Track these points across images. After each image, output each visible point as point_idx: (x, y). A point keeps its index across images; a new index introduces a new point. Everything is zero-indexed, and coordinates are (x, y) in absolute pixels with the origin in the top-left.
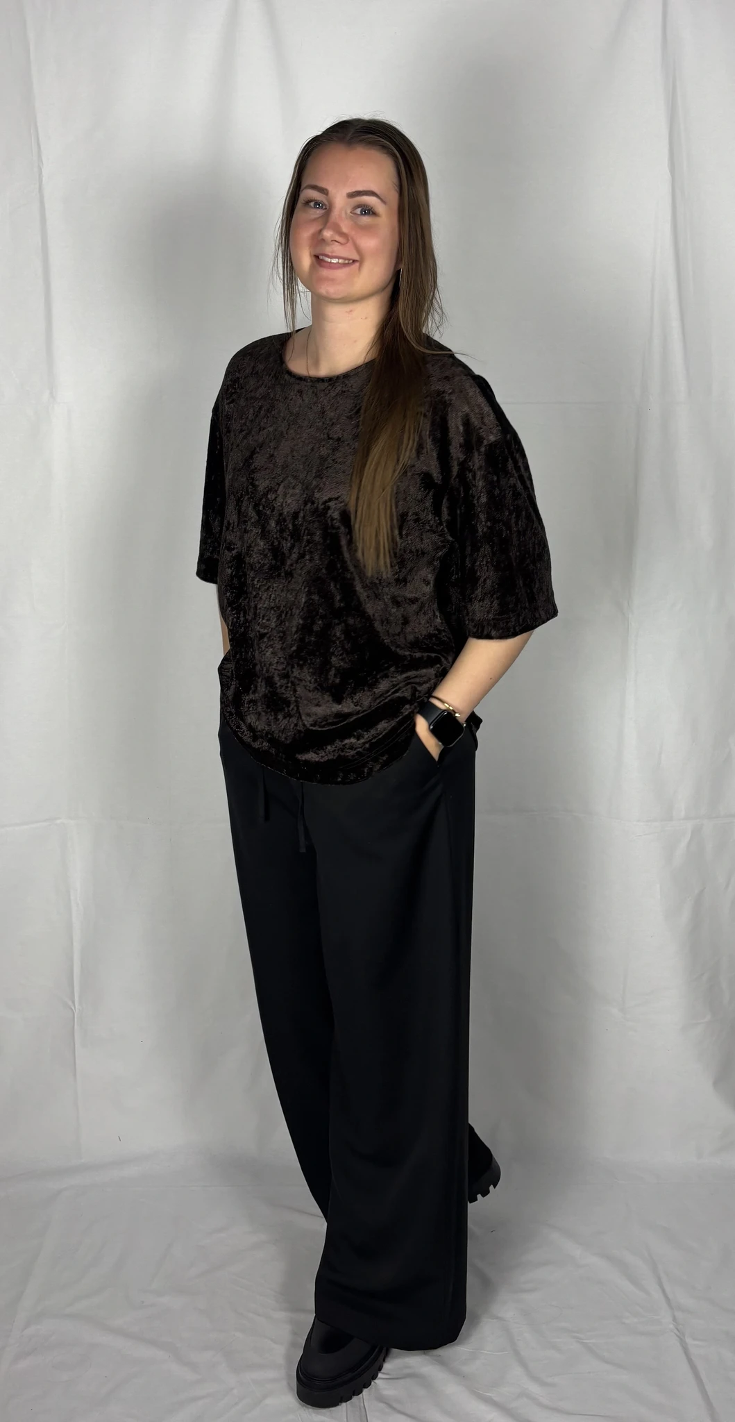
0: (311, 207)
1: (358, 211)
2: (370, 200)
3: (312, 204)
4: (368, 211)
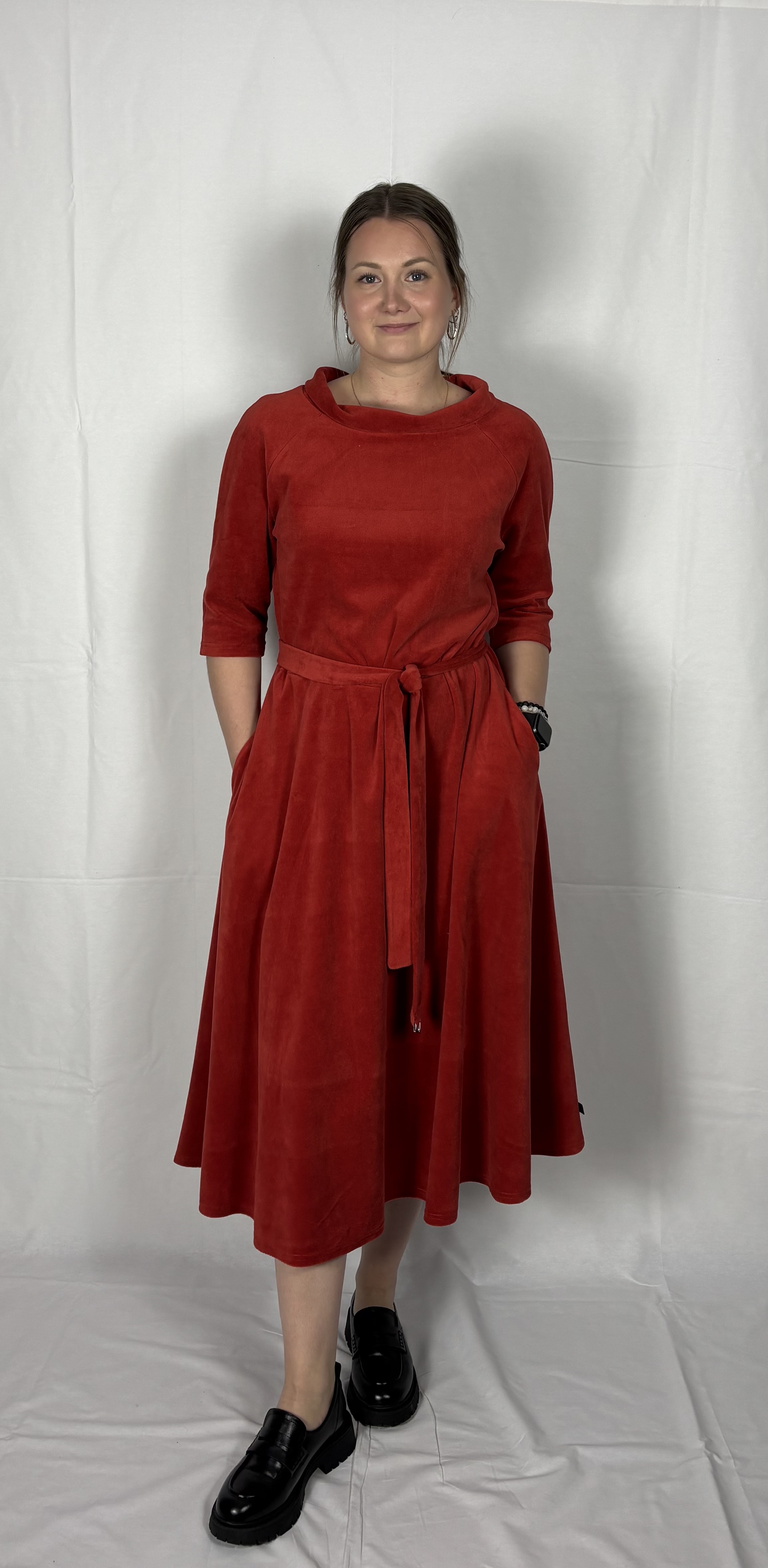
0: (366, 283)
1: (411, 279)
2: (421, 266)
3: (365, 280)
4: (418, 275)
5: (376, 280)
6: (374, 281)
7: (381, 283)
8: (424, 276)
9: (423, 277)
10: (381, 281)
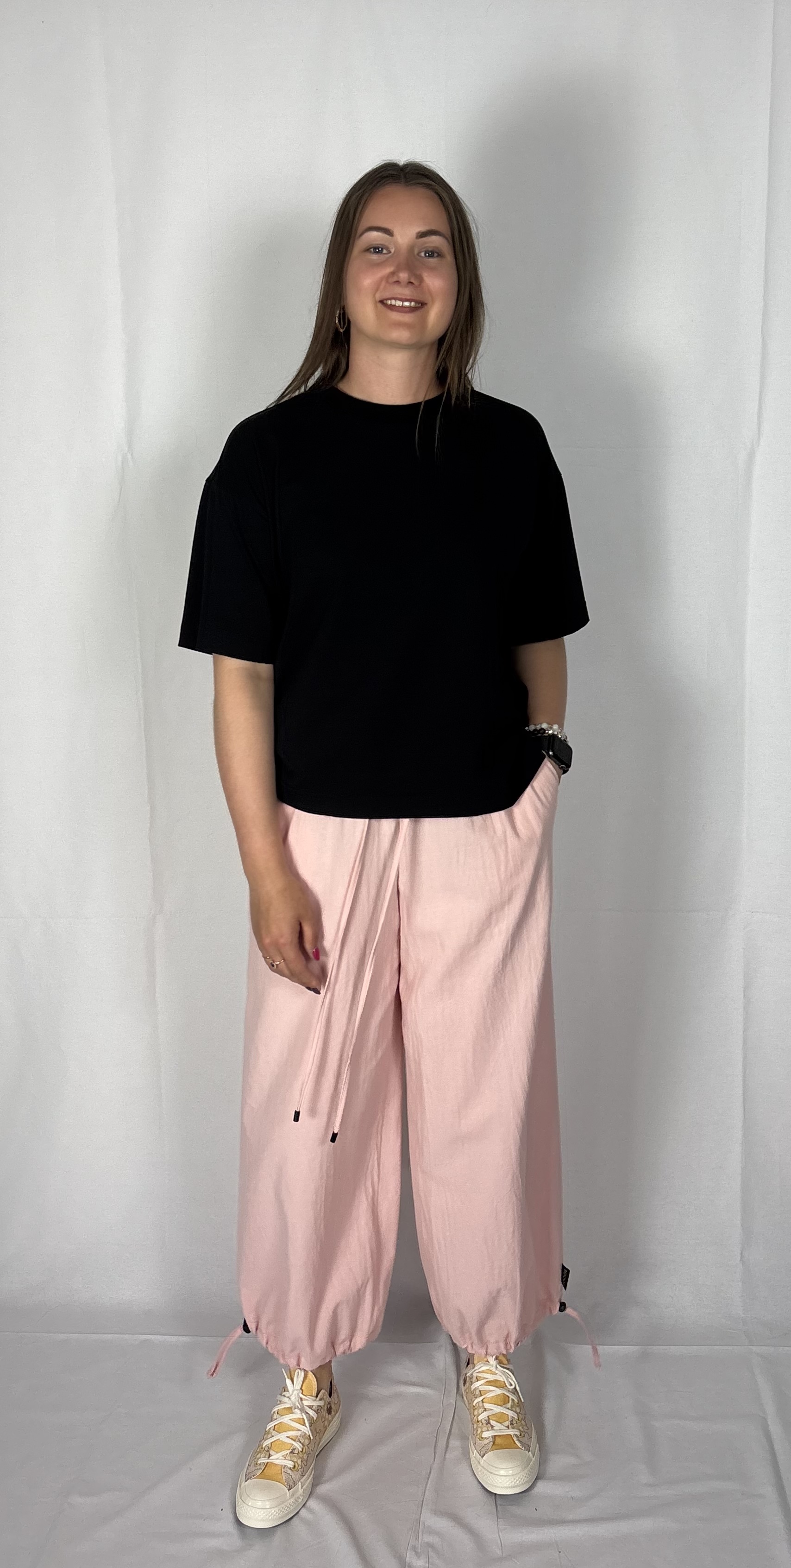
5: (385, 251)
6: (382, 253)
7: (391, 254)
8: (438, 253)
9: (436, 255)
10: (390, 252)
